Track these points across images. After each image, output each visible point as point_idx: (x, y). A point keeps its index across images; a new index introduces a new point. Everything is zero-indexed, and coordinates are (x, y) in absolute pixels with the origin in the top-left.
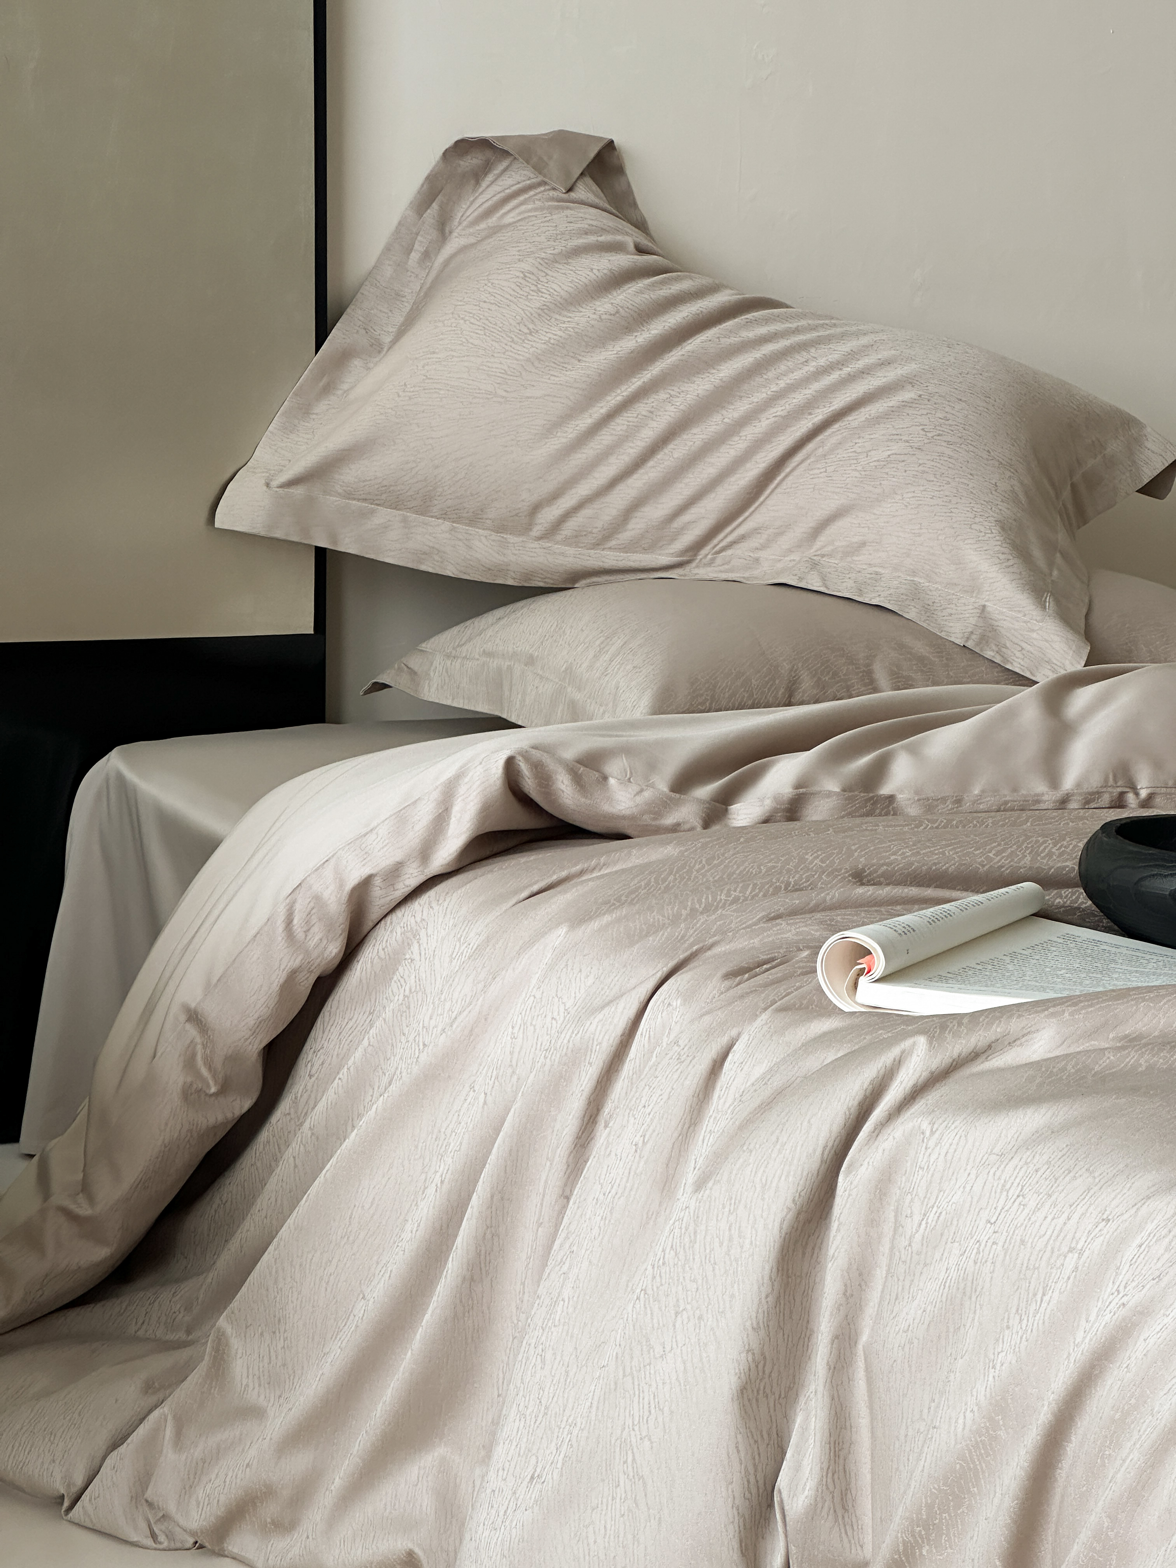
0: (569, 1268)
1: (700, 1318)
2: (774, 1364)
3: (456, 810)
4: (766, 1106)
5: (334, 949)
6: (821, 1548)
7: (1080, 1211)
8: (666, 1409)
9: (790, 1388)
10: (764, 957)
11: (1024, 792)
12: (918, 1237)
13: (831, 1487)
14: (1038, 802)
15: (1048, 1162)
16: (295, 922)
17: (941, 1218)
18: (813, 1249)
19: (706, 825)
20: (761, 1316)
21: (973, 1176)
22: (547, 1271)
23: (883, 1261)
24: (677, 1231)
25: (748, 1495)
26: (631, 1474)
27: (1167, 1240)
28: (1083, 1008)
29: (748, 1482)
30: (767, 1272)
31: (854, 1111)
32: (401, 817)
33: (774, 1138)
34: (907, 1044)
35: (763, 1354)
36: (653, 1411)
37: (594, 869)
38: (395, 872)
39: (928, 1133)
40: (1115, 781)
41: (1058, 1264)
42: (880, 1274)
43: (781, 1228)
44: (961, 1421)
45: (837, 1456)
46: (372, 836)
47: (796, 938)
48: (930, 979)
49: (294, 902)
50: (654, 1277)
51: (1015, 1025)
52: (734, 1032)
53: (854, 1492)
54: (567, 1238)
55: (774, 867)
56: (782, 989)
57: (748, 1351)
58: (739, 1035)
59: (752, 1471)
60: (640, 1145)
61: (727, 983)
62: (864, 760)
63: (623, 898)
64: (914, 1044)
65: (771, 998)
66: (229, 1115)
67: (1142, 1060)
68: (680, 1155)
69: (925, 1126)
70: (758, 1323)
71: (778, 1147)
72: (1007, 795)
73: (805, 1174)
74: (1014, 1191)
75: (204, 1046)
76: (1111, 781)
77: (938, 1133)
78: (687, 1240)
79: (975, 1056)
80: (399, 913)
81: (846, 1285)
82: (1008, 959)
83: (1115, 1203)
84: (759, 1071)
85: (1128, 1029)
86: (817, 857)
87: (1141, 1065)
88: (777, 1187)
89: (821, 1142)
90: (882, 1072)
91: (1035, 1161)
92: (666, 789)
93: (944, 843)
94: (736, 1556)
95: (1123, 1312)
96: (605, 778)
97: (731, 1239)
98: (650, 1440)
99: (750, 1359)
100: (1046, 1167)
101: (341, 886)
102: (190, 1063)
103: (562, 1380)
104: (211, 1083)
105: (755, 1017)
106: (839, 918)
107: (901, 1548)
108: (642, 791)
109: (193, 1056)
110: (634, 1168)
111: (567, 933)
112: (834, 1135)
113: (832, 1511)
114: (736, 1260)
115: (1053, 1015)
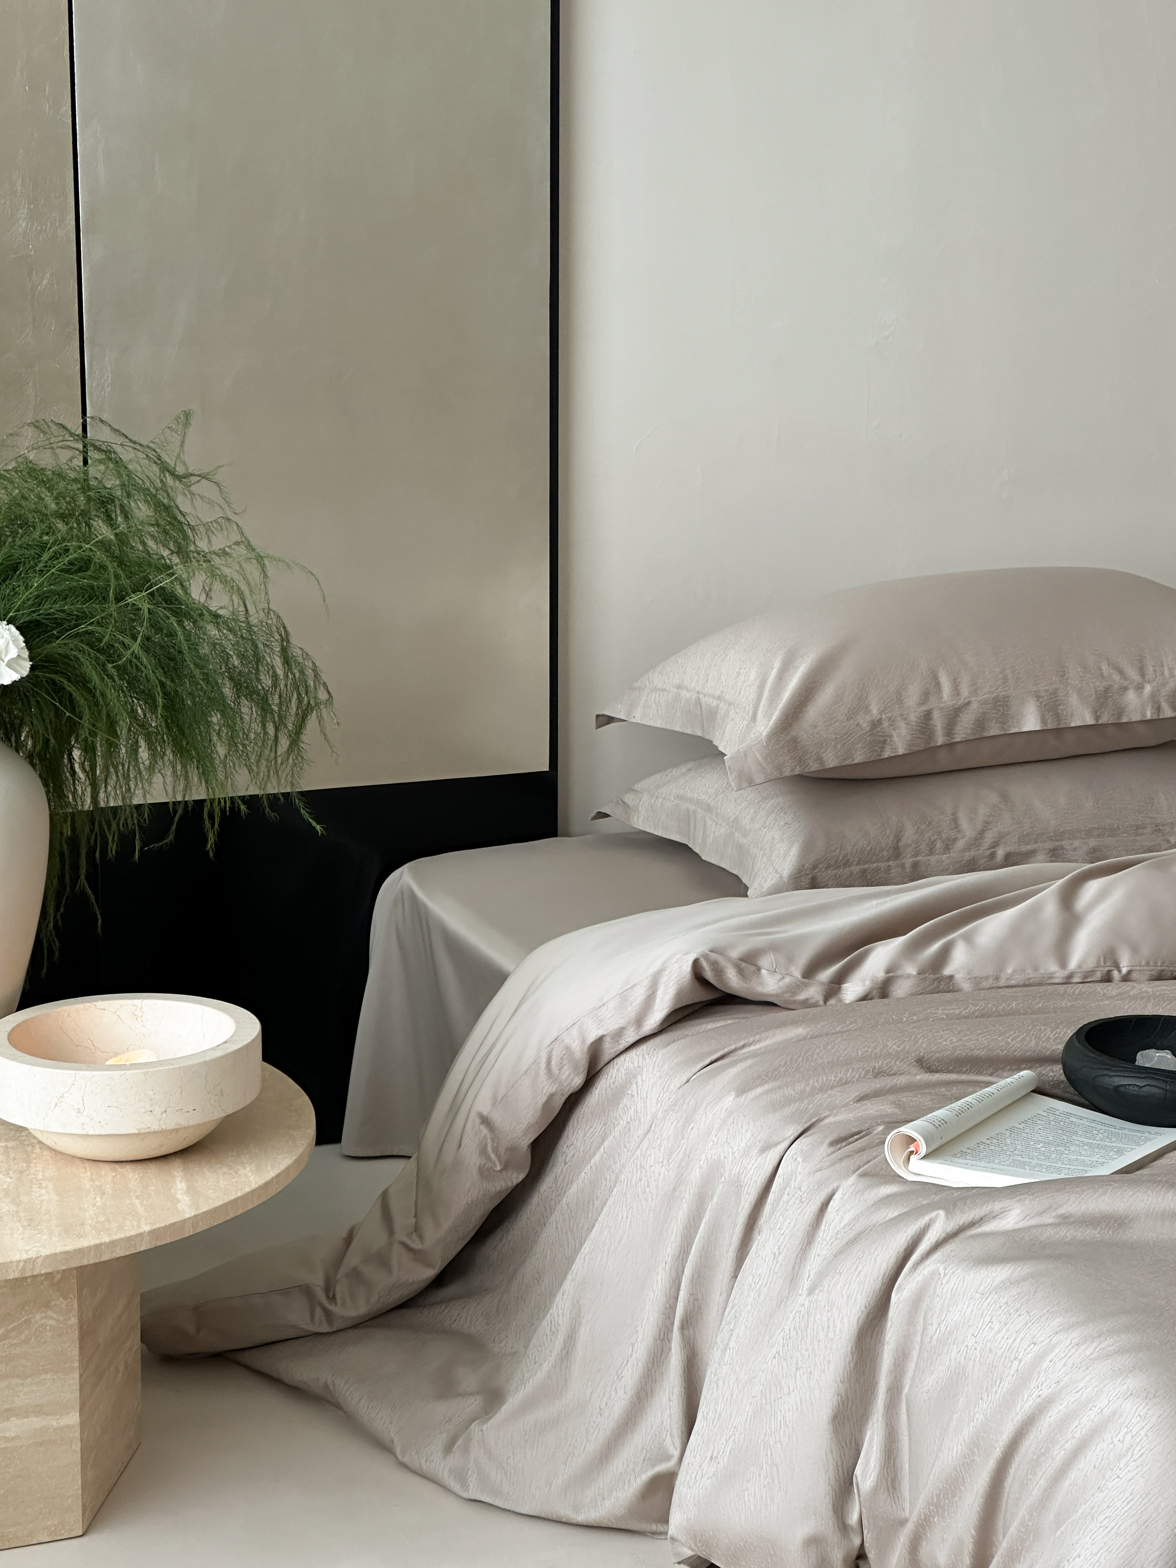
0: (734, 1327)
1: (810, 1373)
2: (853, 1402)
3: (660, 993)
4: (851, 1243)
5: (578, 1081)
6: (880, 1510)
7: (1021, 1336)
8: (790, 1426)
9: (863, 1416)
10: (855, 1130)
11: (1042, 971)
12: (935, 1337)
13: (886, 1476)
14: (1051, 978)
15: (1007, 1303)
16: (553, 1063)
17: (948, 1329)
18: (878, 1333)
19: (826, 998)
20: (845, 1374)
21: (966, 1306)
22: (722, 1327)
23: (917, 1346)
24: (797, 1319)
25: (838, 1478)
26: (770, 1463)
27: (1064, 1360)
28: (1037, 1197)
29: (838, 1470)
30: (849, 1349)
31: (902, 1255)
32: (623, 997)
33: (854, 1267)
34: (934, 1214)
35: (847, 1396)
36: (782, 1427)
37: (751, 1044)
38: (619, 1033)
39: (942, 1275)
40: (1105, 962)
41: (1008, 1366)
42: (915, 1353)
43: (858, 1323)
44: (955, 1449)
45: (889, 1457)
46: (605, 1008)
47: (876, 1113)
48: (955, 1155)
49: (552, 1050)
50: (784, 1346)
51: (997, 1206)
52: (835, 1185)
53: (899, 1478)
54: (732, 1308)
55: (867, 1051)
56: (865, 1157)
57: (838, 1395)
58: (838, 1188)
59: (840, 1463)
60: (777, 1254)
61: (832, 1149)
62: (936, 946)
63: (770, 1074)
64: (937, 1215)
65: (858, 1163)
66: (510, 1184)
67: (1067, 1233)
68: (801, 1261)
69: (941, 1270)
70: (844, 1379)
71: (857, 1273)
72: (1030, 973)
73: (872, 1290)
74: (987, 1319)
75: (493, 1140)
76: (1102, 964)
77: (948, 1276)
78: (803, 1325)
79: (972, 1224)
80: (622, 1058)
81: (895, 1359)
82: (1008, 1133)
83: (1039, 1334)
84: (848, 1217)
85: (1061, 1211)
86: (895, 1044)
87: (1067, 1237)
88: (856, 1298)
89: (882, 1272)
90: (918, 1232)
91: (1000, 1301)
92: (799, 977)
93: (979, 1032)
94: (830, 1513)
95: (1039, 1400)
96: (759, 969)
97: (828, 1327)
98: (781, 1443)
99: (839, 1400)
100: (1005, 1306)
101: (583, 1041)
102: (483, 1151)
103: (729, 1399)
104: (497, 1163)
105: (848, 1176)
106: (904, 1099)
107: (923, 1517)
108: (783, 978)
109: (486, 1146)
110: (773, 1269)
111: (734, 1099)
112: (890, 1267)
113: (886, 1490)
114: (832, 1340)
115: (1019, 1201)
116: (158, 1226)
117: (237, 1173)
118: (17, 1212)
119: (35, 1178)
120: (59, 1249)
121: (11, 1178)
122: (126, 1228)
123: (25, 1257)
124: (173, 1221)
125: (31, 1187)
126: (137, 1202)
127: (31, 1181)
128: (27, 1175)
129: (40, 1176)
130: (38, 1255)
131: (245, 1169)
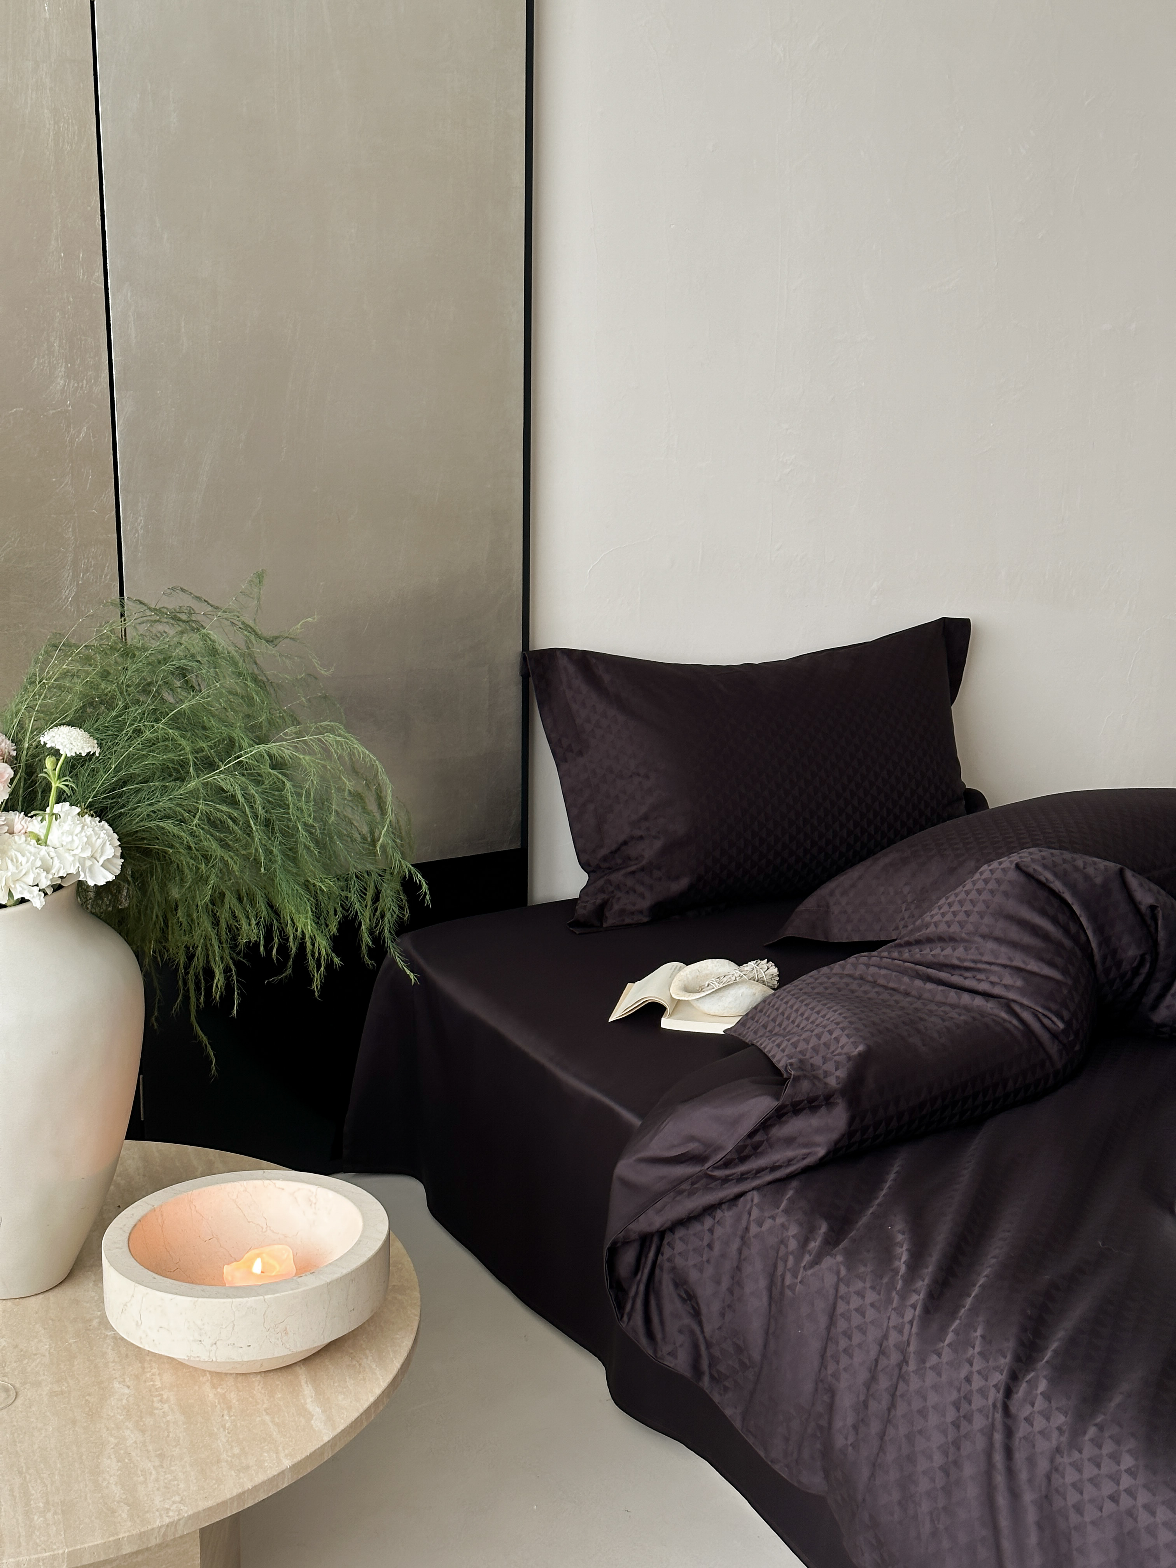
116: (299, 1458)
117: (360, 1365)
118: (145, 1442)
119: (153, 1385)
120: (203, 1505)
121: (129, 1387)
122: (266, 1464)
123: (167, 1520)
124: (313, 1450)
125: (153, 1402)
126: (267, 1418)
127: (150, 1391)
128: (145, 1381)
129: (158, 1384)
130: (181, 1517)
131: (367, 1358)
